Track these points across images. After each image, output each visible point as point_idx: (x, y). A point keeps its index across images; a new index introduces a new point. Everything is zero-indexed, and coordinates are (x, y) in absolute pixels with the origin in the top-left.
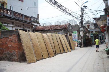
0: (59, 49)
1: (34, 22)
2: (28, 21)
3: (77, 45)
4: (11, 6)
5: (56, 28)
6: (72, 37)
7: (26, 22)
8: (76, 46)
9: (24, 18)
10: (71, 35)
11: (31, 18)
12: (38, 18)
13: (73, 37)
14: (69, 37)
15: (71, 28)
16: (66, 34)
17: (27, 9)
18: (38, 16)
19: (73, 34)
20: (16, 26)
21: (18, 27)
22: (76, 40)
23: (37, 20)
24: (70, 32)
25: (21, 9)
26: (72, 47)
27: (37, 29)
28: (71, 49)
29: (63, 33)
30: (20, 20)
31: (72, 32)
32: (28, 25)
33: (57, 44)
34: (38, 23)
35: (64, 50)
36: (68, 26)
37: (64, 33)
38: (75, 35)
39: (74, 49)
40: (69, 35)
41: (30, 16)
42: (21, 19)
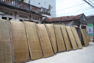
0: (64, 45)
1: (44, 14)
2: (36, 12)
3: (92, 39)
4: (29, 1)
5: (67, 19)
6: (86, 30)
7: (34, 13)
8: (91, 41)
9: (31, 8)
10: (84, 28)
11: (40, 9)
12: (49, 10)
13: (88, 31)
14: (81, 30)
15: (84, 19)
16: (77, 27)
17: (45, 3)
18: (49, 7)
19: (87, 27)
20: (21, 16)
21: (24, 17)
22: (91, 34)
23: (48, 12)
24: (83, 24)
25: (39, 4)
26: (85, 42)
27: (47, 20)
28: (83, 44)
29: (73, 25)
30: (26, 10)
31: (86, 25)
32: (36, 17)
33: (62, 38)
34: (49, 15)
35: (72, 47)
36: (80, 16)
37: (75, 25)
38: (90, 28)
39: (88, 45)
40: (82, 28)
41: (40, 7)
42: (28, 9)
